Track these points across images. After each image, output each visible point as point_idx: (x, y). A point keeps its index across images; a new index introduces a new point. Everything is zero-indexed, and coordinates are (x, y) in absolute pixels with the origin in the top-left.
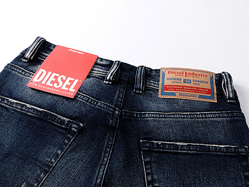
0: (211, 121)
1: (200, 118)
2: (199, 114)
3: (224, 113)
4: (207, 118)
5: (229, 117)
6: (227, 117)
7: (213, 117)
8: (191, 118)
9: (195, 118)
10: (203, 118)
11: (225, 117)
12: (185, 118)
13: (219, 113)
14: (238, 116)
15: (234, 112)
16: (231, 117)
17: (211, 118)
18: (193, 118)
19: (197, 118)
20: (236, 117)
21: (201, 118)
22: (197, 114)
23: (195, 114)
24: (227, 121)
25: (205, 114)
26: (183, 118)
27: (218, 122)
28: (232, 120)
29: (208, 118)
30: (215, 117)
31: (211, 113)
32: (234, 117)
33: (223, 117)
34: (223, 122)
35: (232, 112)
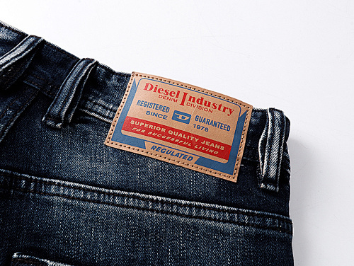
0: (209, 228)
1: (183, 215)
2: (185, 205)
3: (243, 213)
4: (201, 218)
5: (253, 225)
6: (248, 225)
7: (215, 220)
8: (162, 212)
9: (172, 213)
10: (190, 216)
11: (244, 224)
12: (148, 210)
13: (233, 212)
14: (275, 229)
15: (269, 216)
16: (258, 227)
17: (210, 219)
18: (167, 213)
19: (177, 214)
20: (269, 228)
21: (187, 216)
22: (180, 205)
23: (176, 203)
24: (247, 236)
25: (200, 207)
26: (143, 209)
27: (224, 234)
28: (257, 236)
29: (205, 218)
30: (219, 221)
31: (214, 209)
32: (264, 227)
33: (239, 223)
34: (236, 235)
35: (262, 216)
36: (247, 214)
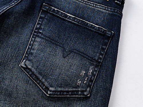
0: (98, 10)
1: (91, 6)
2: (92, 3)
3: (109, 8)
4: (96, 7)
5: (111, 11)
6: (110, 11)
7: (100, 8)
8: (85, 4)
9: (88, 5)
10: (93, 6)
11: (109, 11)
12: (81, 2)
13: (106, 7)
14: (118, 13)
15: (116, 10)
16: (113, 12)
17: (99, 8)
18: (87, 4)
19: (90, 5)
20: (116, 13)
21: (92, 6)
22: (91, 3)
23: (90, 2)
24: (109, 14)
25: (97, 5)
26: (80, 2)
27: (102, 12)
28: (112, 14)
29: (97, 8)
30: (101, 9)
31: (101, 6)
32: (114, 12)
33: (107, 10)
34: (105, 13)
35: (115, 9)
36: (110, 8)
